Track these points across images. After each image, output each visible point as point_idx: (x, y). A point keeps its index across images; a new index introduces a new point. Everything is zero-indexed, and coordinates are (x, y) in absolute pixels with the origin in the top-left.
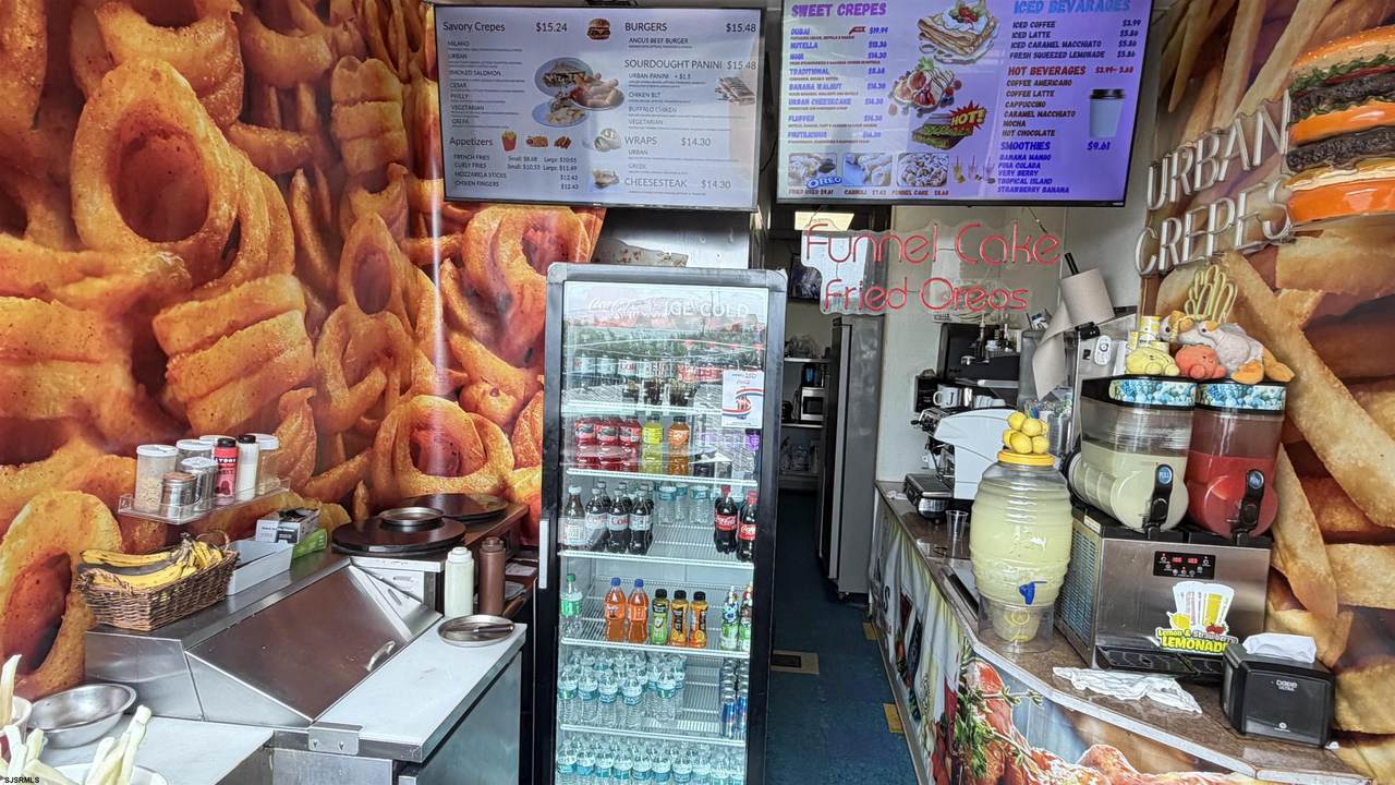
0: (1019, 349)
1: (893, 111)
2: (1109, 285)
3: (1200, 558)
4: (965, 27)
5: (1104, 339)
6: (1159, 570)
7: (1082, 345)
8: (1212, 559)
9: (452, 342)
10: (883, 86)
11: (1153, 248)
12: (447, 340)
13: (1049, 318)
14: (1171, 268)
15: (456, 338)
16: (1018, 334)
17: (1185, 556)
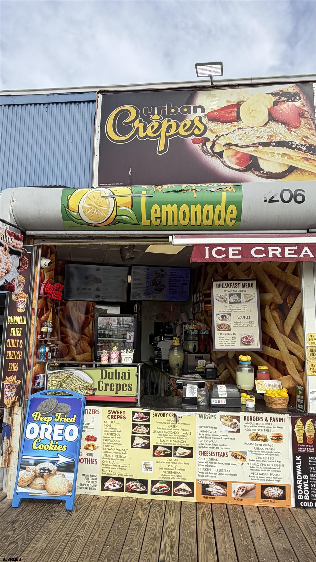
0: (172, 327)
1: (151, 285)
2: (188, 315)
3: (201, 356)
4: (162, 272)
5: (187, 325)
6: (196, 359)
7: (184, 326)
8: (202, 356)
9: (61, 329)
10: (149, 281)
11: (194, 309)
12: (60, 328)
13: (178, 321)
14: (196, 313)
15: (62, 328)
16: (172, 324)
17: (199, 356)
